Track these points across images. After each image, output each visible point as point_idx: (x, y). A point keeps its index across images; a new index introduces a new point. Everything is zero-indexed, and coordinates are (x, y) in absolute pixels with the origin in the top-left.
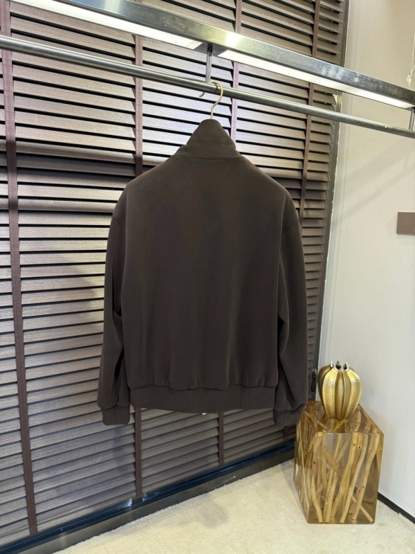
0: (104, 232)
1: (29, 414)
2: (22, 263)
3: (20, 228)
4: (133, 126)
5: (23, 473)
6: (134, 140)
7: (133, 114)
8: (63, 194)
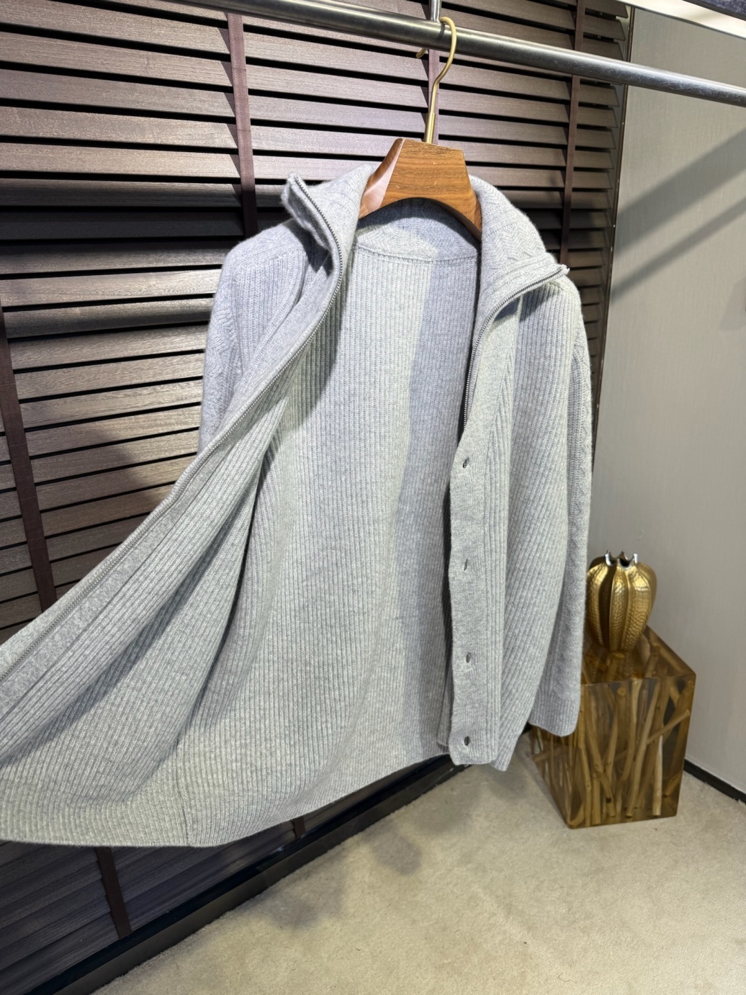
0: (191, 365)
2: (32, 452)
3: (17, 376)
4: (230, 121)
6: (233, 152)
7: (228, 90)
8: (100, 293)
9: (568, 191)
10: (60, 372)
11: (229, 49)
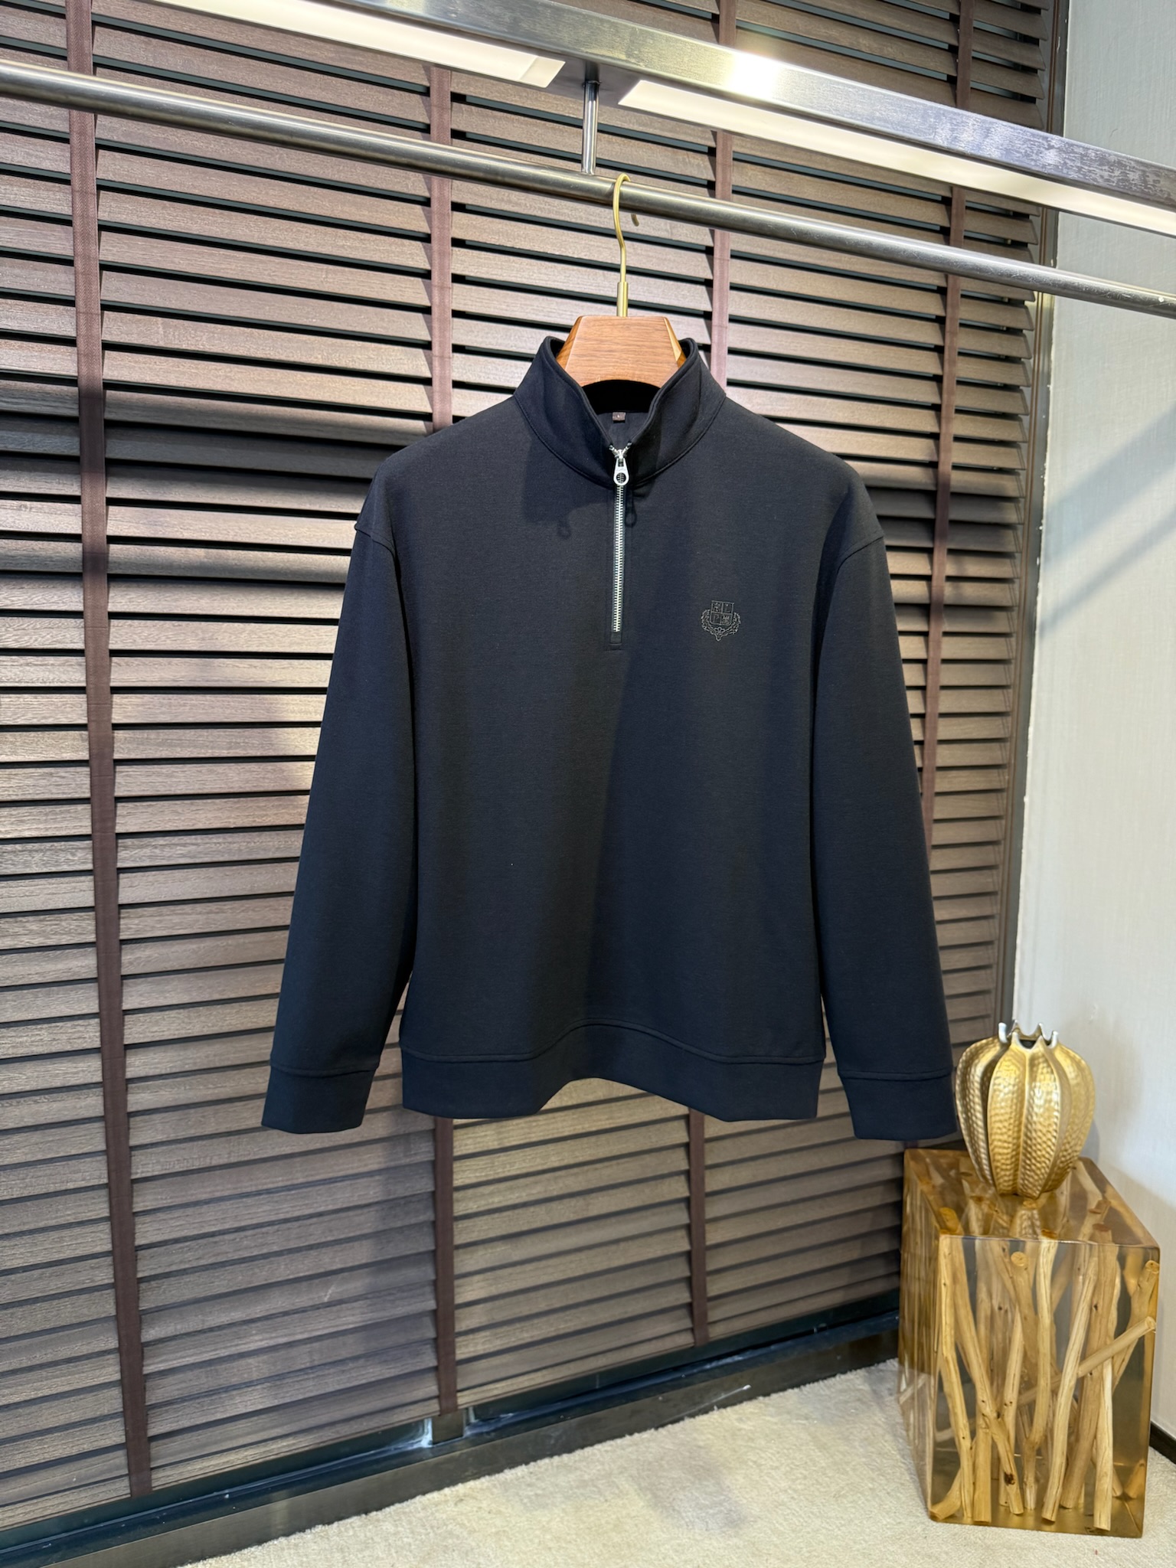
1: (133, 1142)
3: (114, 622)
4: (427, 346)
5: (113, 1313)
6: (427, 382)
7: (426, 310)
8: (232, 533)
9: (945, 467)
10: (168, 624)
11: (431, 264)
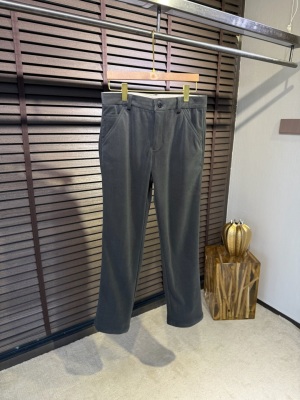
2: (31, 160)
3: (30, 136)
4: (101, 63)
5: (40, 297)
6: (101, 72)
7: (100, 53)
8: (57, 112)
9: (218, 92)
11: (102, 41)
